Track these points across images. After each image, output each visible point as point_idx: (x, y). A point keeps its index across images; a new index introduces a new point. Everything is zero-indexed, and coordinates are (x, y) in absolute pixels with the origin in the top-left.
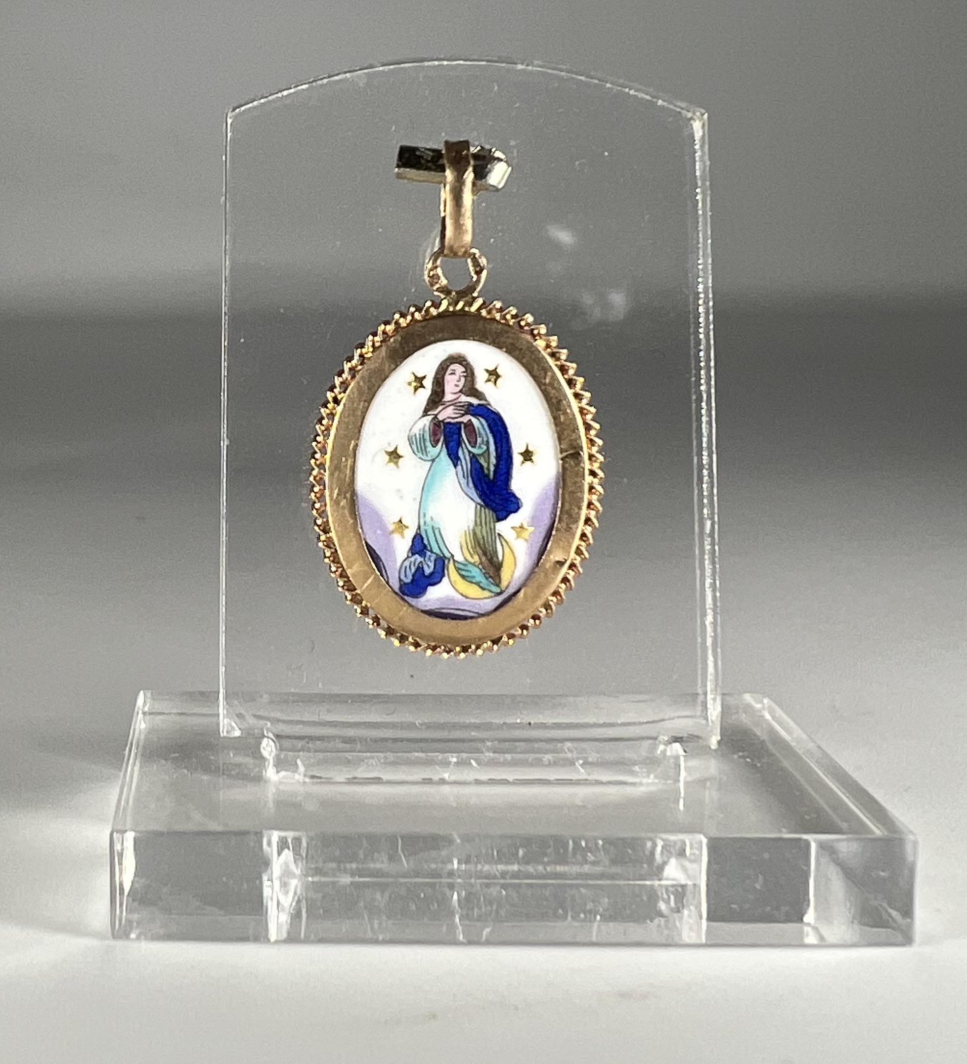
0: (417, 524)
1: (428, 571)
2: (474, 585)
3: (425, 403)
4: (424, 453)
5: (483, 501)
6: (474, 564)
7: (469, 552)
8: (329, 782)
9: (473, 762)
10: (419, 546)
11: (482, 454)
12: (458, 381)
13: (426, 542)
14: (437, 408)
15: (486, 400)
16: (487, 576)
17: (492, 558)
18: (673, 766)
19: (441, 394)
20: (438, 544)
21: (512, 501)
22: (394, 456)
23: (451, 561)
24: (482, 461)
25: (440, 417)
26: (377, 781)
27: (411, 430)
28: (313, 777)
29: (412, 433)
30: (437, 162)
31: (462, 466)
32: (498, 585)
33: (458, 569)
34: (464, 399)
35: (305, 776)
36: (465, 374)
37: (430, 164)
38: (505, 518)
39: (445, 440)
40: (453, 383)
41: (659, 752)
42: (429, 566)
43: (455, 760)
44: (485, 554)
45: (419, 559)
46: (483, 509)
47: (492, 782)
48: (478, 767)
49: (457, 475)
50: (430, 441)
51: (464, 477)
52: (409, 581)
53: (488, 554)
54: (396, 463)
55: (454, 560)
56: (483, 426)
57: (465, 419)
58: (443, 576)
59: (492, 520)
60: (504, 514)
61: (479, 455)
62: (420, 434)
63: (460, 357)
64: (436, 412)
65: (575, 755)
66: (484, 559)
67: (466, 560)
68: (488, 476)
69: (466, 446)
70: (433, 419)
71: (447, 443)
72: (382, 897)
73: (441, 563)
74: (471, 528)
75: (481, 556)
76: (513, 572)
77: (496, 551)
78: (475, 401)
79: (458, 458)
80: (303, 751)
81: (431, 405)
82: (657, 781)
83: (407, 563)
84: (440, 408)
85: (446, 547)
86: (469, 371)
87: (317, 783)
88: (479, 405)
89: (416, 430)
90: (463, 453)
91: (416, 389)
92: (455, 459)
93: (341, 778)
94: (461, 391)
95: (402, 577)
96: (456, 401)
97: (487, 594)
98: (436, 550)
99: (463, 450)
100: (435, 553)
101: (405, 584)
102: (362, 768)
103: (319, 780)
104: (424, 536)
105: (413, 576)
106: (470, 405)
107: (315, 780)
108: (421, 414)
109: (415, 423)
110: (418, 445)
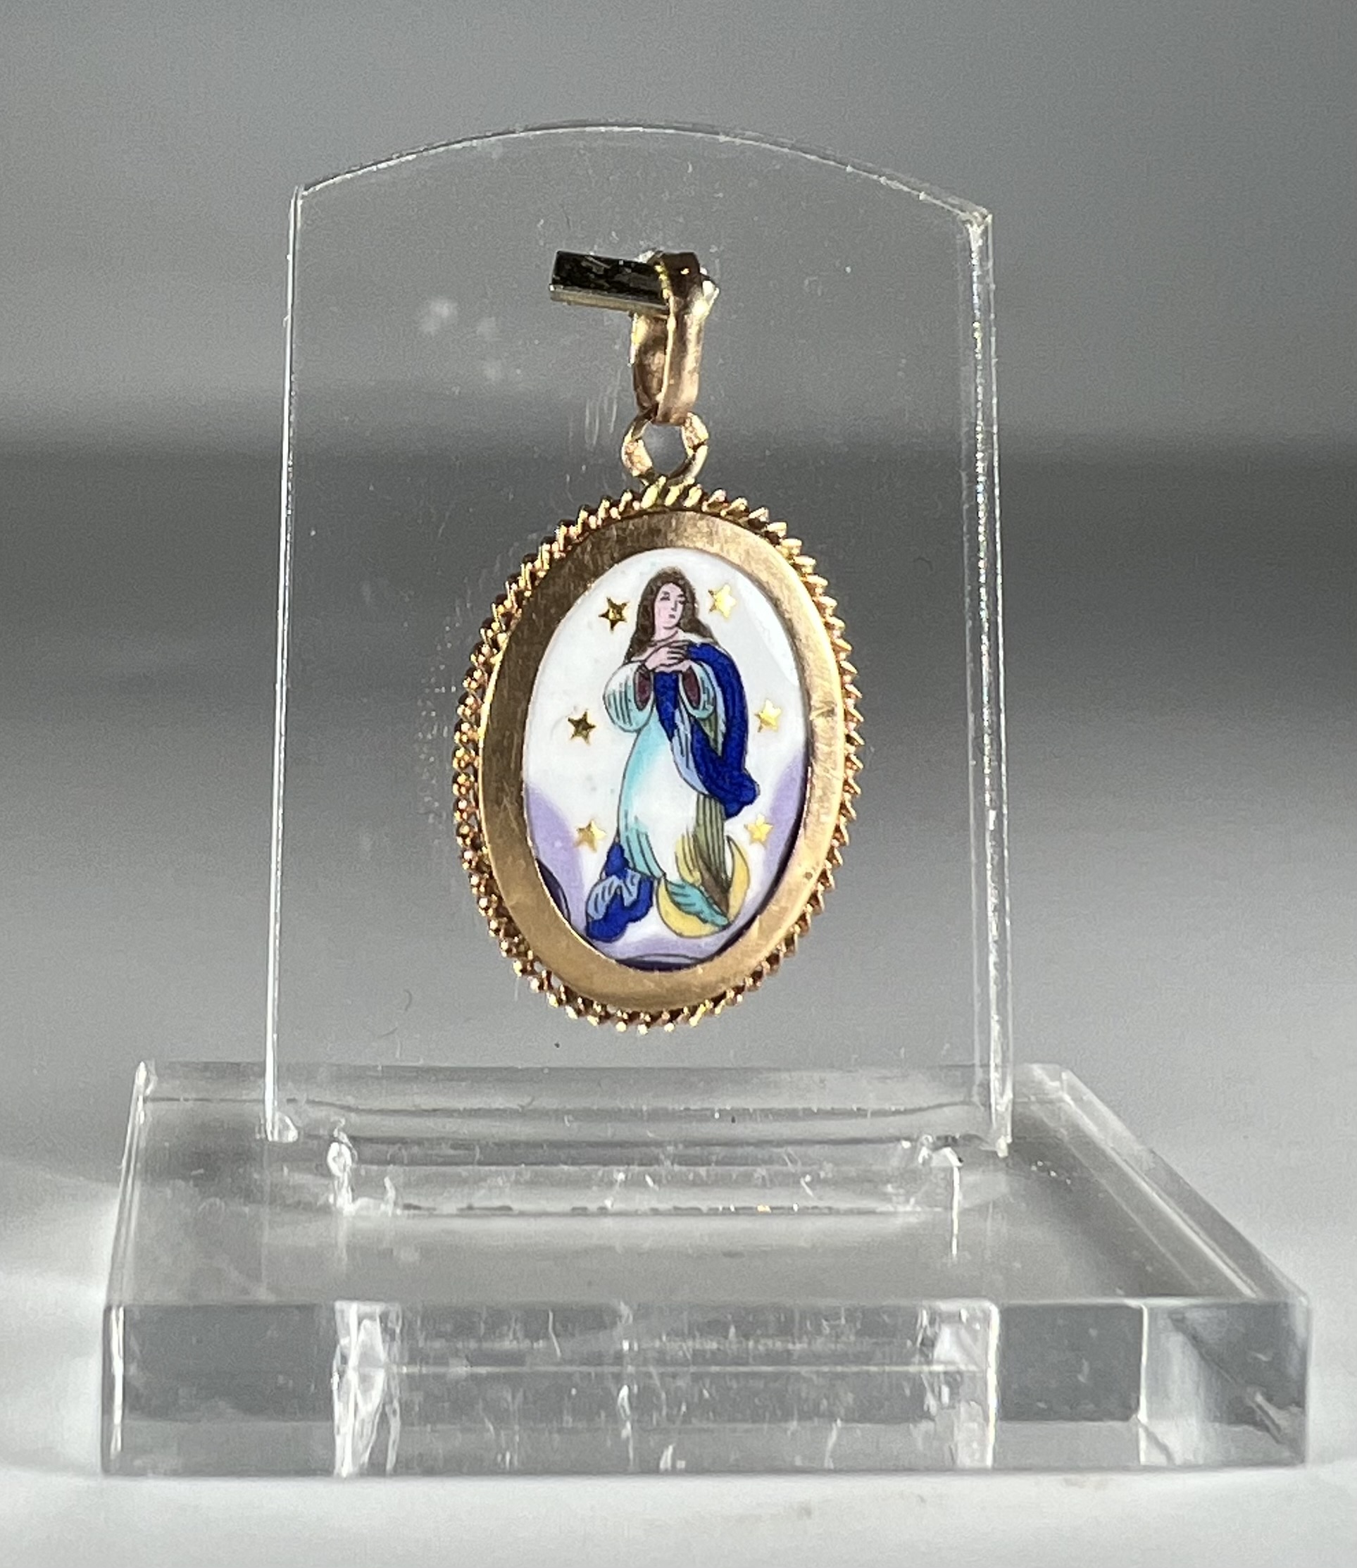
0: (615, 829)
1: (628, 900)
2: (691, 917)
3: (628, 643)
4: (627, 720)
5: (707, 789)
6: (693, 885)
7: (688, 866)
8: (431, 1213)
9: (648, 1179)
10: (617, 862)
11: (708, 718)
12: (674, 609)
13: (627, 855)
14: (645, 650)
15: (711, 637)
16: (711, 901)
17: (718, 872)
18: (943, 1184)
19: (650, 630)
20: (644, 856)
21: (746, 786)
22: (582, 726)
23: (663, 881)
24: (707, 729)
25: (650, 665)
26: (506, 1211)
27: (606, 686)
28: (408, 1207)
29: (610, 689)
30: (613, 277)
31: (679, 737)
32: (724, 914)
33: (670, 894)
34: (682, 636)
35: (396, 1204)
36: (683, 599)
37: (602, 282)
38: (736, 813)
39: (656, 700)
40: (666, 613)
41: (920, 1160)
42: (630, 893)
43: (621, 1176)
44: (709, 869)
45: (615, 881)
46: (707, 800)
47: (678, 1212)
48: (656, 1187)
49: (672, 750)
50: (636, 702)
51: (682, 753)
52: (601, 917)
53: (713, 868)
54: (586, 737)
55: (666, 881)
56: (708, 674)
57: (684, 666)
58: (651, 905)
59: (719, 815)
60: (736, 807)
61: (703, 720)
62: (620, 693)
63: (675, 573)
64: (643, 658)
65: (799, 1168)
66: (707, 876)
67: (683, 879)
68: (714, 751)
69: (685, 706)
70: (640, 667)
71: (658, 704)
72: (514, 1397)
73: (648, 885)
74: (691, 830)
75: (704, 872)
76: (745, 894)
77: (724, 862)
78: (696, 639)
79: (675, 726)
80: (395, 1163)
81: (636, 647)
82: (919, 1209)
83: (599, 890)
84: (650, 650)
85: (656, 862)
86: (687, 595)
87: (414, 1216)
88: (703, 645)
89: (615, 686)
90: (682, 717)
91: (613, 623)
92: (670, 728)
93: (451, 1207)
94: (678, 625)
95: (591, 911)
96: (671, 640)
97: (708, 928)
98: (641, 866)
99: (681, 712)
100: (640, 872)
101: (595, 922)
102: (483, 1192)
103: (416, 1212)
104: (625, 847)
105: (608, 907)
106: (691, 644)
107: (412, 1212)
108: (622, 659)
109: (614, 674)
110: (618, 707)
